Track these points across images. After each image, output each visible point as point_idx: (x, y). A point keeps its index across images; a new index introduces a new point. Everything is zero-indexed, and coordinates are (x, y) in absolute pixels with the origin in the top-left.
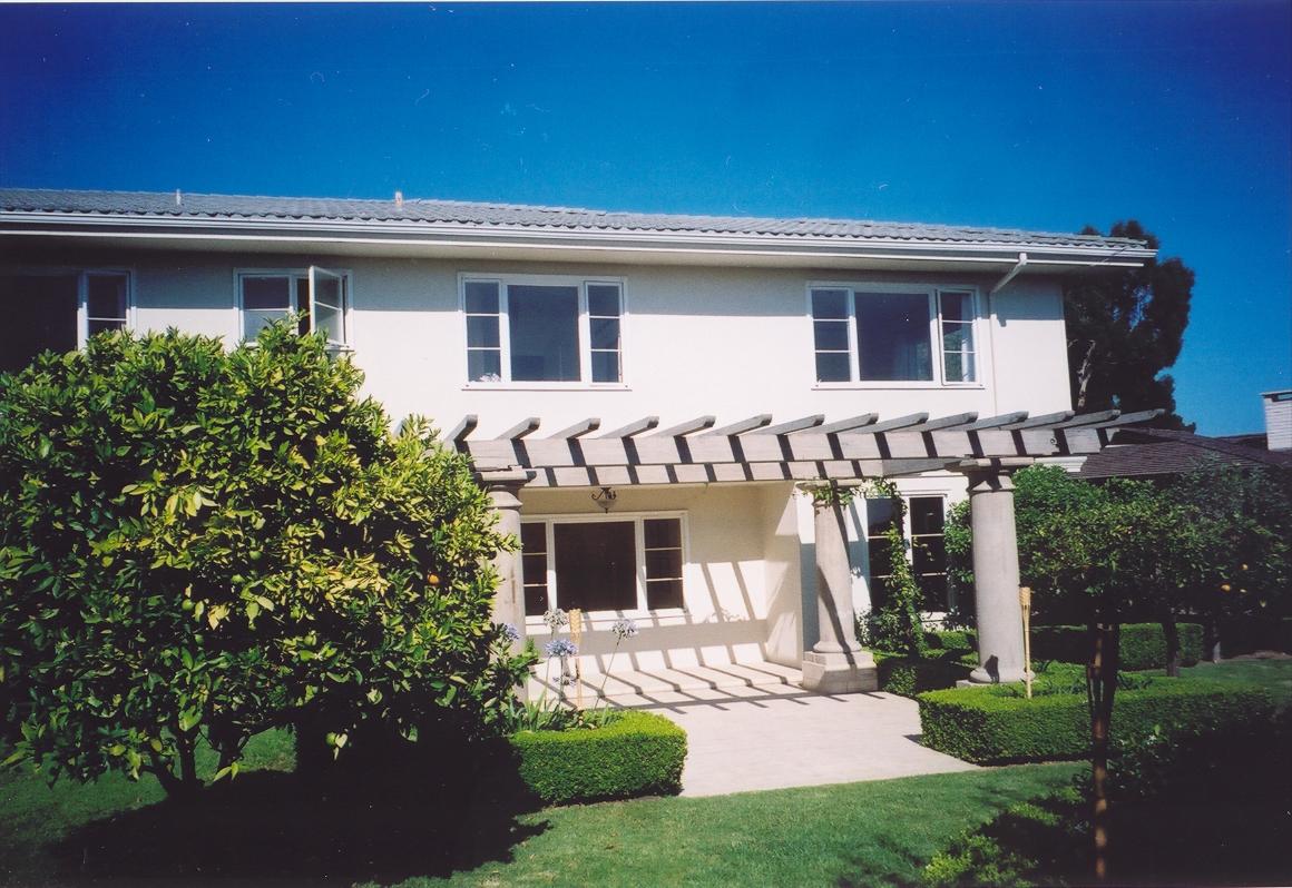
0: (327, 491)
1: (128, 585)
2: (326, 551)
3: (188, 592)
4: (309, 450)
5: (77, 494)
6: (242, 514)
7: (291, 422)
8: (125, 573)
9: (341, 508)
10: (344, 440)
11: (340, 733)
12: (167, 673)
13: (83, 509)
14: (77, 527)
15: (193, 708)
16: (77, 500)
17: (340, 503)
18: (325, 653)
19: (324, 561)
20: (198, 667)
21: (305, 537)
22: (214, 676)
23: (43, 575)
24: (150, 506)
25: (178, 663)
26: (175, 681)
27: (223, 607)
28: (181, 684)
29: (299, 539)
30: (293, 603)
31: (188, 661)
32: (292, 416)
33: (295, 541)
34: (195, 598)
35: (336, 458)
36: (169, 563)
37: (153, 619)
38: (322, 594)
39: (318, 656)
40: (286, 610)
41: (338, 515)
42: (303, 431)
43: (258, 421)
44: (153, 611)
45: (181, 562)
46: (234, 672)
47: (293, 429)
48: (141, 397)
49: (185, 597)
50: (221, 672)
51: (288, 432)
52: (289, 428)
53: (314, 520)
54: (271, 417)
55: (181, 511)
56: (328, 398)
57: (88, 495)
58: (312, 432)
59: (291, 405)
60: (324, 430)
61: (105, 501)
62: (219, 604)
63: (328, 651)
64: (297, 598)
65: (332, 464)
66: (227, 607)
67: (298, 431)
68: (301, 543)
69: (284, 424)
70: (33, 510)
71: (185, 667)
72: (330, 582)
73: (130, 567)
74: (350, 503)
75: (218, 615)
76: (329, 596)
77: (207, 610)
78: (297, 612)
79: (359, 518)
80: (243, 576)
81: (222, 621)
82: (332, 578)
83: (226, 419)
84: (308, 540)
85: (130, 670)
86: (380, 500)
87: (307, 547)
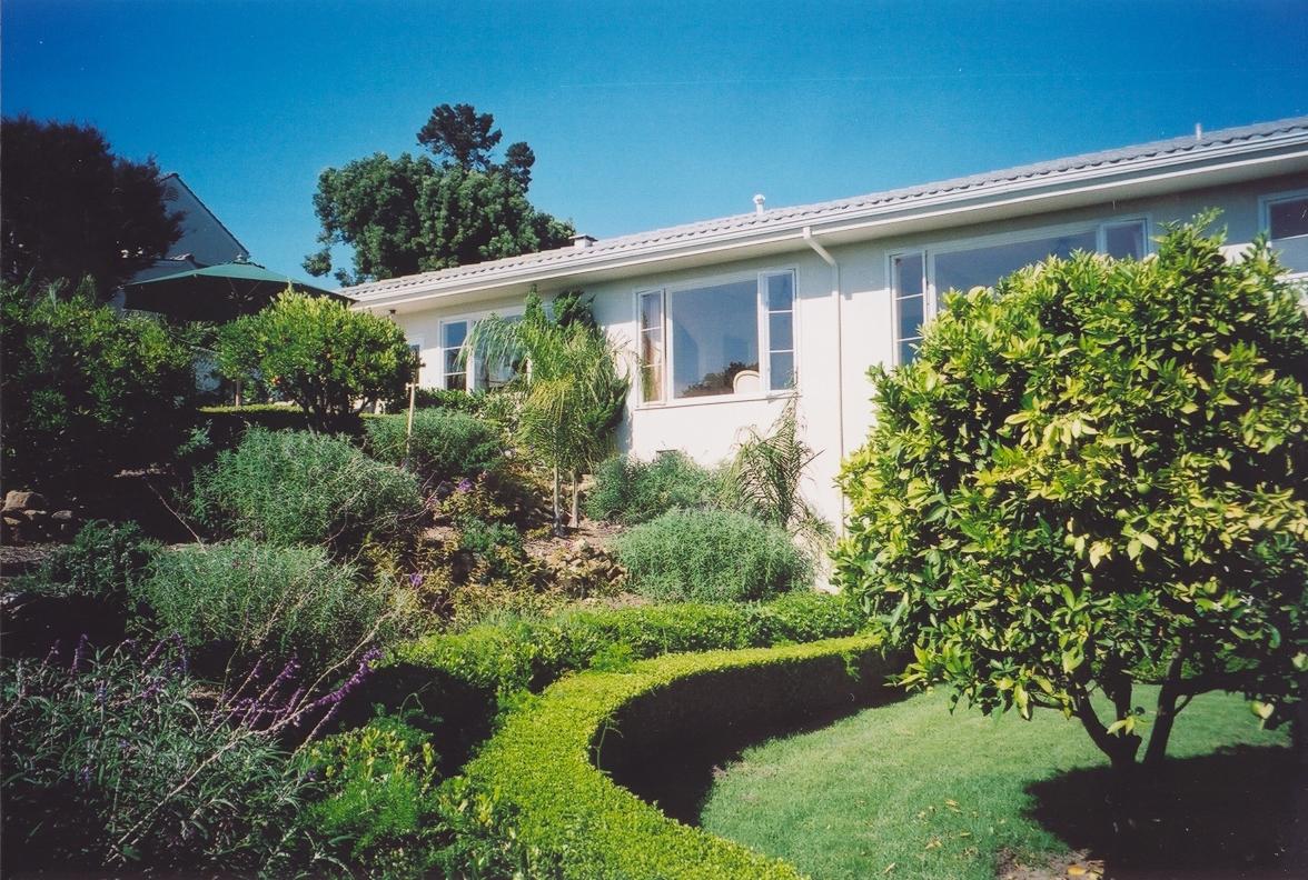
0: (1232, 414)
1: (1009, 517)
2: (1229, 484)
3: (1070, 526)
4: (1205, 366)
5: (964, 425)
6: (1122, 441)
7: (1182, 336)
8: (1007, 506)
9: (1249, 436)
10: (1252, 353)
11: (1266, 701)
12: (1047, 611)
13: (971, 440)
14: (964, 458)
15: (1074, 650)
16: (963, 431)
17: (1248, 427)
18: (1228, 603)
19: (1228, 497)
20: (1080, 607)
21: (1200, 468)
22: (1095, 618)
23: (937, 505)
24: (1030, 435)
25: (1059, 600)
26: (1055, 618)
27: (1104, 544)
28: (1062, 624)
29: (1194, 470)
30: (1186, 544)
31: (1070, 600)
32: (1181, 329)
33: (1189, 473)
34: (1077, 534)
35: (1241, 375)
36: (1043, 495)
37: (1029, 552)
38: (1216, 533)
39: (1217, 606)
40: (1177, 551)
41: (1246, 443)
42: (1196, 346)
43: (1143, 340)
44: (1028, 544)
45: (1054, 492)
46: (1121, 616)
47: (1183, 344)
48: (1028, 325)
49: (1066, 532)
50: (1106, 614)
51: (1177, 348)
52: (1179, 343)
53: (1220, 450)
54: (1158, 331)
55: (1057, 439)
56: (1232, 305)
57: (975, 427)
58: (1206, 347)
59: (1181, 317)
60: (1225, 343)
61: (992, 432)
62: (1101, 540)
63: (1230, 600)
64: (1189, 537)
65: (1233, 382)
66: (1108, 543)
67: (1190, 345)
68: (1197, 474)
69: (1171, 339)
70: (922, 442)
71: (1067, 606)
72: (1226, 520)
73: (1013, 498)
74: (1261, 428)
75: (1100, 551)
76: (1225, 537)
77: (1089, 544)
78: (1191, 554)
79: (1270, 445)
80: (1129, 511)
81: (1104, 558)
82: (1229, 515)
83: (1110, 339)
84: (1204, 471)
85: (1009, 604)
86: (1298, 422)
87: (1204, 480)
